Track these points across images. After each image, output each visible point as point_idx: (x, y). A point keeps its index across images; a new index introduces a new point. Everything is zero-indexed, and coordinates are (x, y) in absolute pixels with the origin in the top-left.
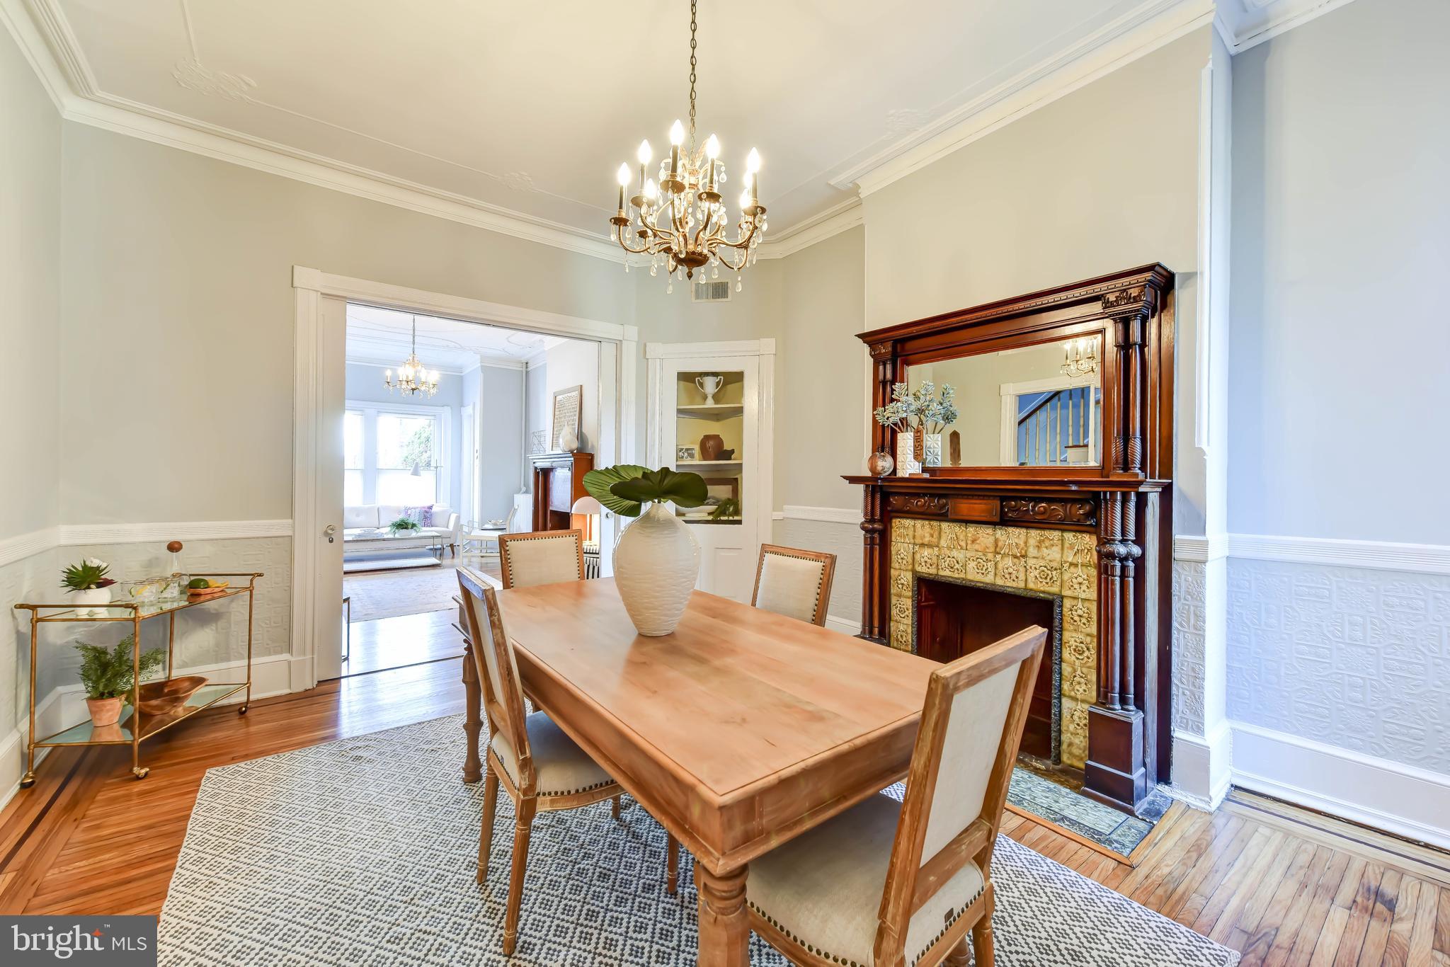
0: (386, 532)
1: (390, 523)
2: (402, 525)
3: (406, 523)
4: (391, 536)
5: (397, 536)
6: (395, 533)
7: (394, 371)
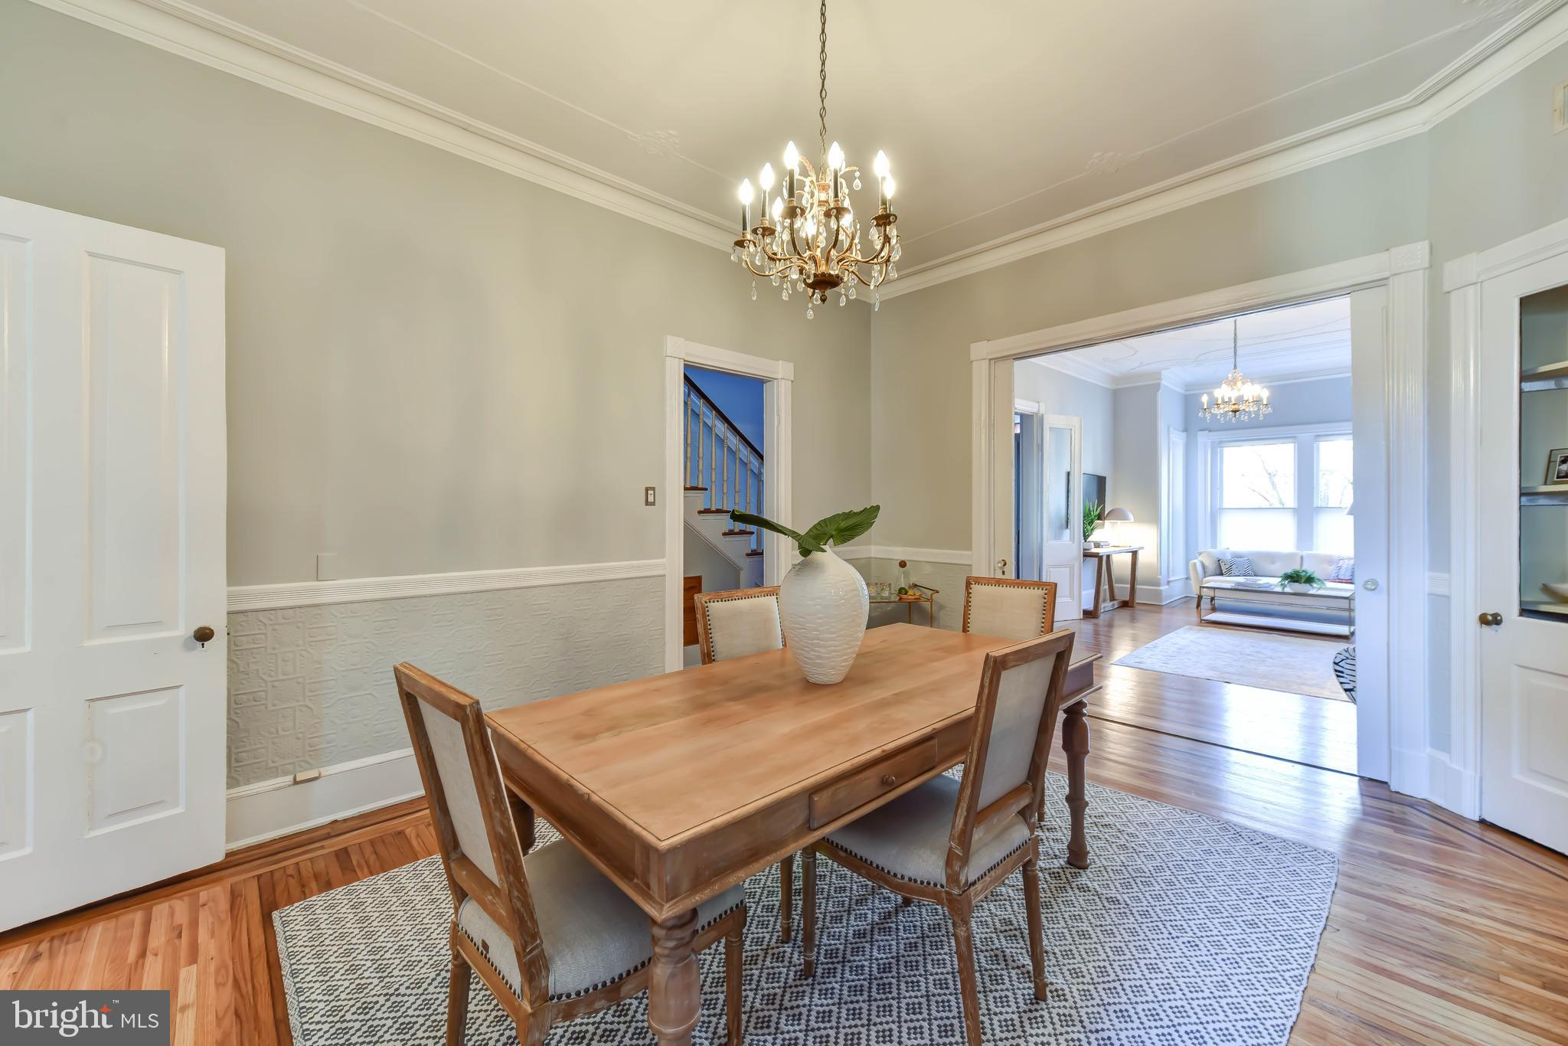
0: (1274, 583)
1: (1282, 573)
2: (1294, 578)
3: (1298, 576)
4: (1279, 589)
5: (1287, 590)
6: (1284, 586)
7: (1210, 395)
